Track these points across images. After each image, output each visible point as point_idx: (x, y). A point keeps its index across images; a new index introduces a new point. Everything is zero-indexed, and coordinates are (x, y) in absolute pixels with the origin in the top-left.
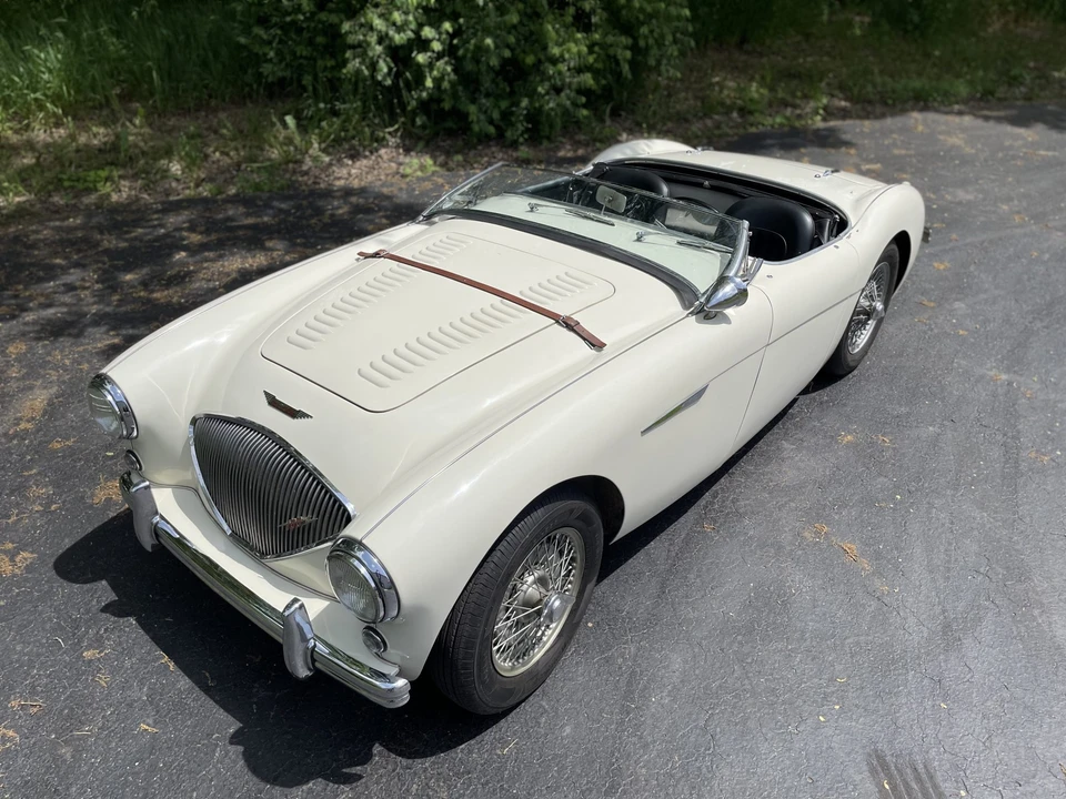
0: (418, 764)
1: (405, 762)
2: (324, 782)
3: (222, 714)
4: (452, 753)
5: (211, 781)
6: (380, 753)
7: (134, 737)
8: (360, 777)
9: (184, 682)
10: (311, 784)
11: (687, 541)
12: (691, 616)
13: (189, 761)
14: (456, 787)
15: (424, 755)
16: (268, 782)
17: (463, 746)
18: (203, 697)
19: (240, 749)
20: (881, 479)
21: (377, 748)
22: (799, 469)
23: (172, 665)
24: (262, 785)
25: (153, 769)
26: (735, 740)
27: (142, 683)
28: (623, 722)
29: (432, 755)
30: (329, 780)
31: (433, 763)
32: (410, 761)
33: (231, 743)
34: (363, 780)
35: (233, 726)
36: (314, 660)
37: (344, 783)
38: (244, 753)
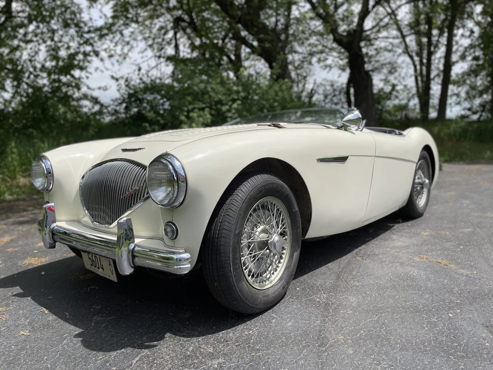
0: (194, 339)
1: (185, 339)
2: (131, 349)
3: (72, 327)
4: (217, 335)
5: (58, 352)
6: (170, 337)
7: (15, 338)
8: (156, 346)
9: (52, 317)
10: (123, 350)
11: (349, 263)
12: (358, 284)
13: (46, 345)
14: (219, 347)
15: (199, 336)
16: (95, 350)
17: (223, 332)
18: (62, 322)
19: (81, 339)
20: (449, 243)
21: (168, 335)
22: (403, 242)
23: (47, 312)
24: (91, 352)
25: (23, 349)
26: (398, 324)
27: (27, 318)
28: (324, 320)
29: (203, 336)
30: (135, 348)
31: (204, 339)
32: (189, 339)
33: (74, 337)
34: (158, 347)
35: (78, 331)
36: (134, 257)
37: (145, 349)
38: (82, 341)
